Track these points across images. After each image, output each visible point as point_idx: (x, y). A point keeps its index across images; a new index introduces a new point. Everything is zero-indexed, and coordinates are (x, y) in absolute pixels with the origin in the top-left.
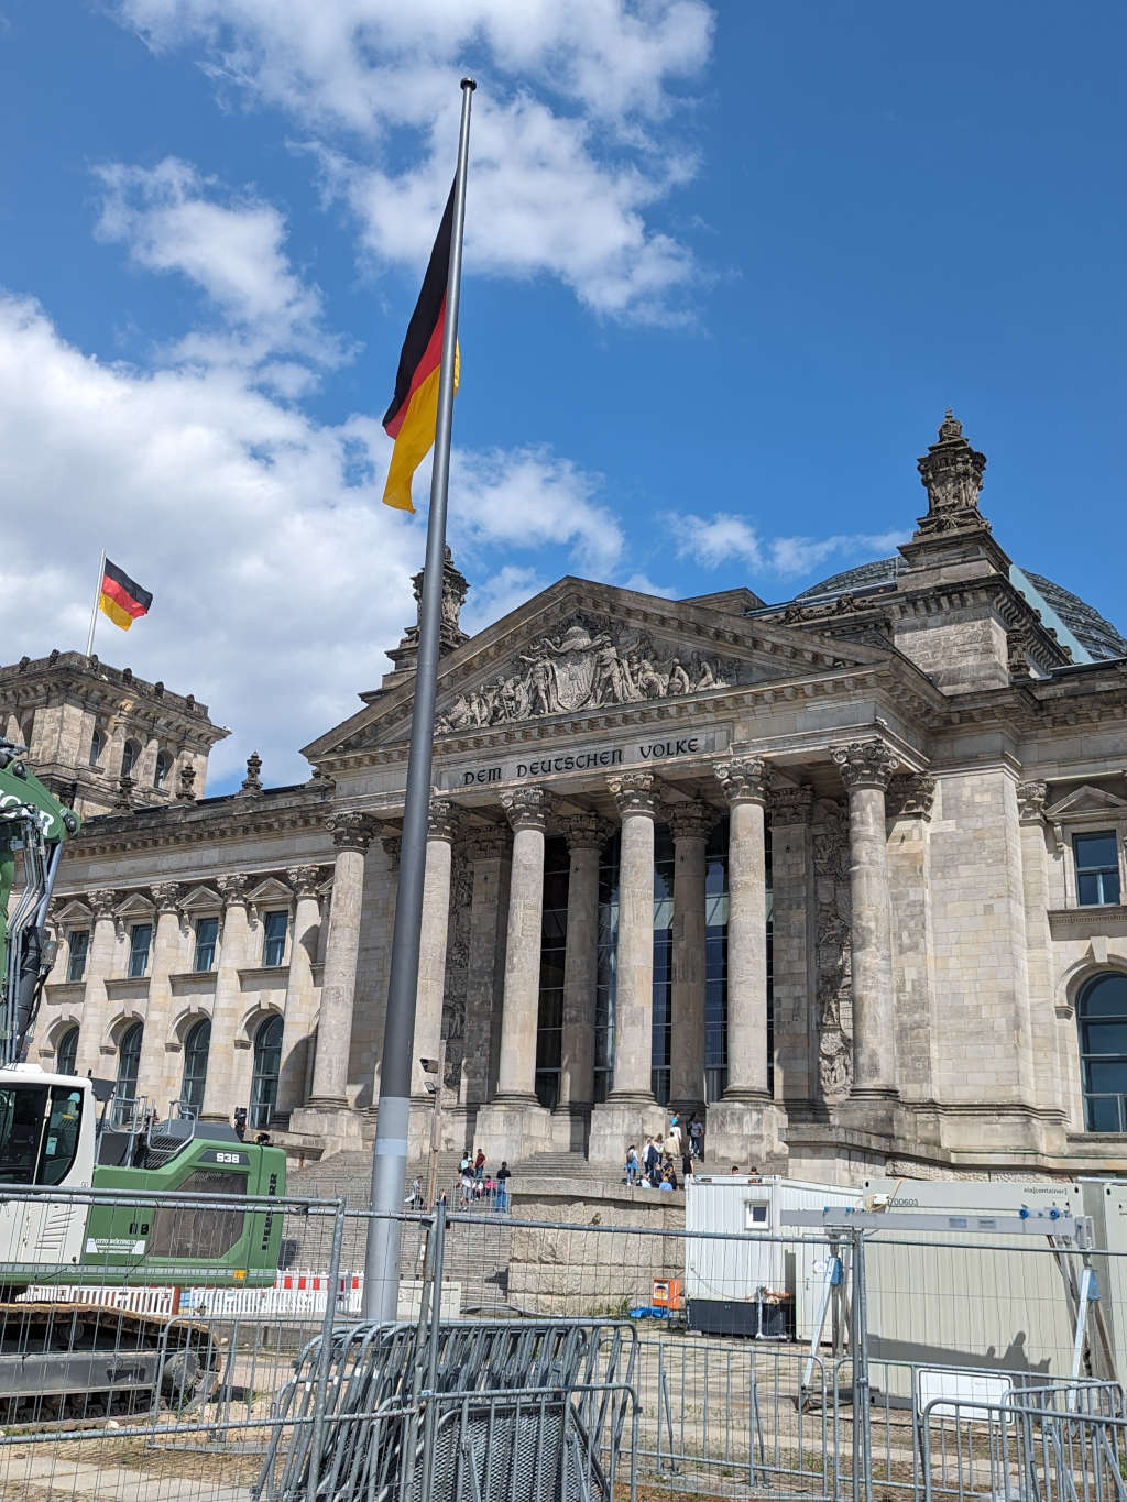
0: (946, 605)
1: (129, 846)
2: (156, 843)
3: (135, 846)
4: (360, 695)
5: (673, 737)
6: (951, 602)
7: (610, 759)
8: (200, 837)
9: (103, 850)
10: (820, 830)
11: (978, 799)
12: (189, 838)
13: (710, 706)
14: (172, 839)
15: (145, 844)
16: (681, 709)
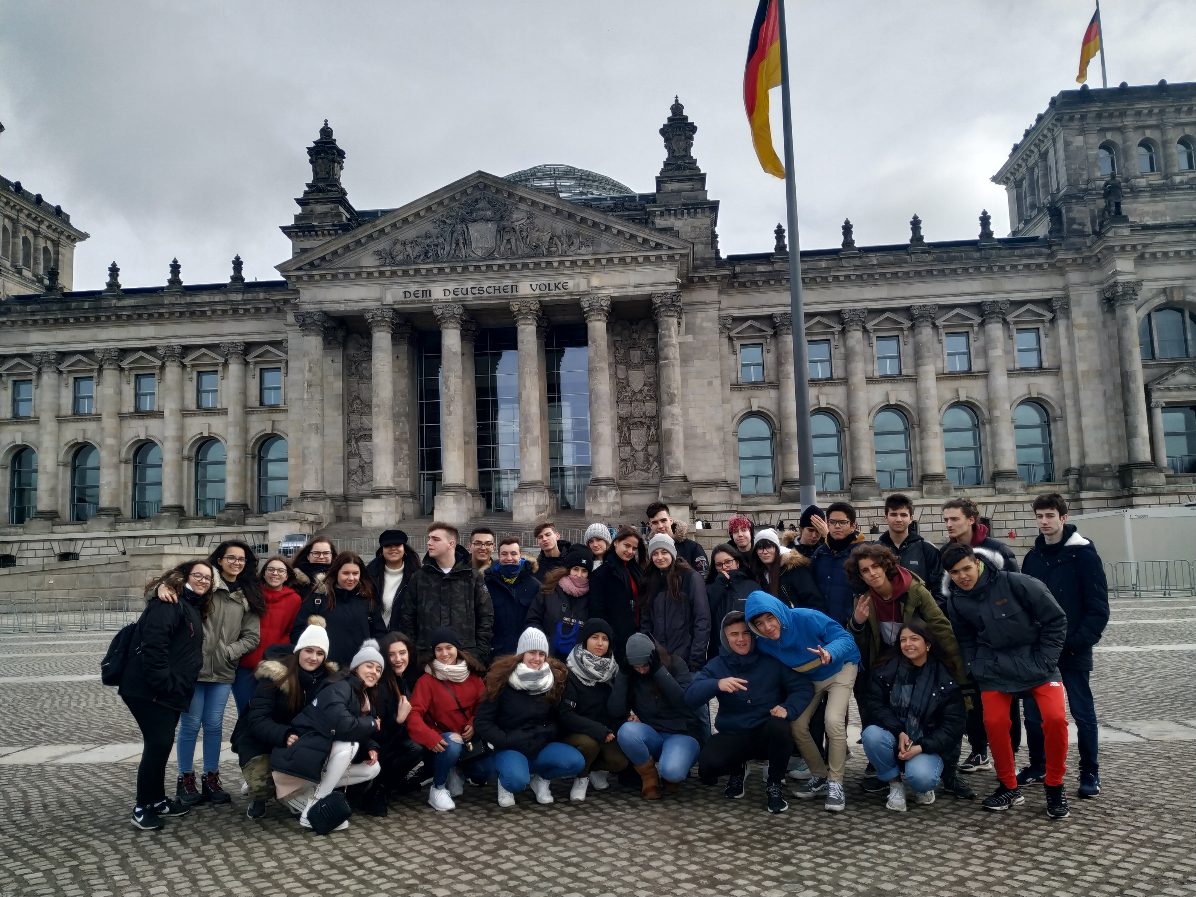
0: (686, 216)
1: (72, 320)
2: (98, 318)
3: (77, 320)
4: (281, 227)
5: (552, 281)
6: (689, 213)
7: (510, 289)
8: (140, 316)
9: (46, 321)
10: (619, 338)
11: (705, 324)
12: (129, 317)
13: (580, 263)
14: (113, 318)
15: (87, 319)
16: (561, 263)
